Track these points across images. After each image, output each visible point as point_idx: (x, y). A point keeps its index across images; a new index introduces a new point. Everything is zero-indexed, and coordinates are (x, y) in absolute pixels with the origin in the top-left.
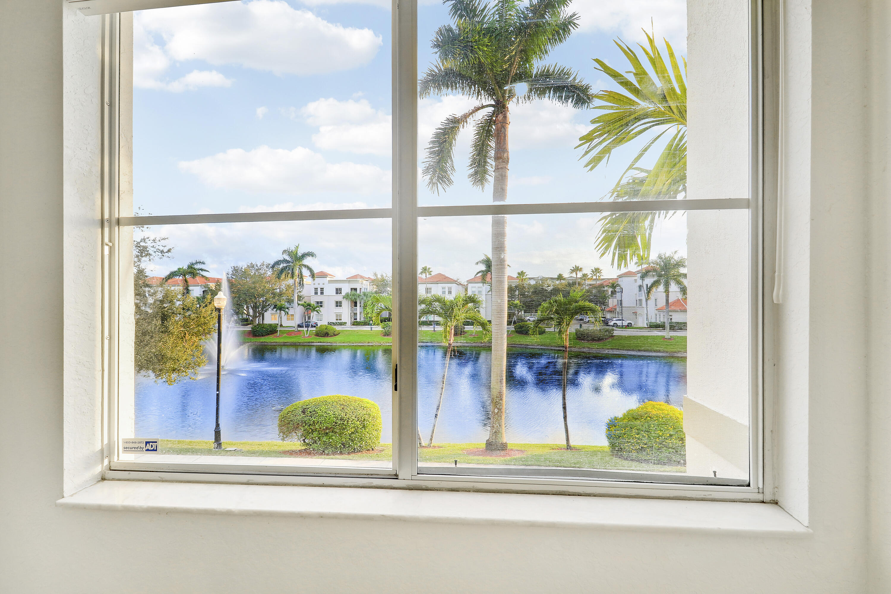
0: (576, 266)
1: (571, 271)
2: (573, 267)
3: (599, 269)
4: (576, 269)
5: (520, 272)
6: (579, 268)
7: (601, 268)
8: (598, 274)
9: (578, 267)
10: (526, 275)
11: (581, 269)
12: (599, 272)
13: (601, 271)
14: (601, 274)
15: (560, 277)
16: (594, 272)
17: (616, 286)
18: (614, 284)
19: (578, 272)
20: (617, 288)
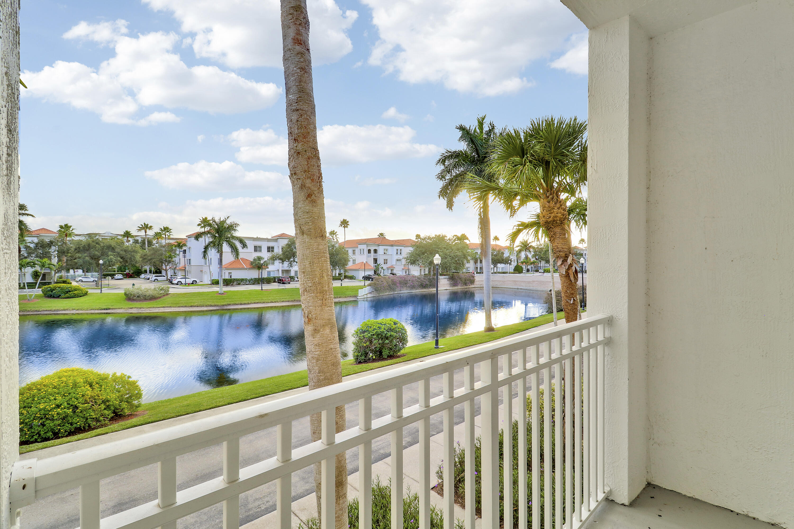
0: (144, 224)
1: (139, 228)
2: (141, 225)
3: (168, 228)
4: (146, 227)
5: (63, 225)
6: (149, 226)
7: (170, 228)
8: (167, 233)
9: (147, 225)
10: (73, 229)
11: (151, 227)
12: (168, 232)
13: (171, 231)
14: (170, 233)
15: (127, 234)
16: (163, 231)
17: (182, 246)
18: (180, 244)
19: (148, 230)
20: (184, 248)
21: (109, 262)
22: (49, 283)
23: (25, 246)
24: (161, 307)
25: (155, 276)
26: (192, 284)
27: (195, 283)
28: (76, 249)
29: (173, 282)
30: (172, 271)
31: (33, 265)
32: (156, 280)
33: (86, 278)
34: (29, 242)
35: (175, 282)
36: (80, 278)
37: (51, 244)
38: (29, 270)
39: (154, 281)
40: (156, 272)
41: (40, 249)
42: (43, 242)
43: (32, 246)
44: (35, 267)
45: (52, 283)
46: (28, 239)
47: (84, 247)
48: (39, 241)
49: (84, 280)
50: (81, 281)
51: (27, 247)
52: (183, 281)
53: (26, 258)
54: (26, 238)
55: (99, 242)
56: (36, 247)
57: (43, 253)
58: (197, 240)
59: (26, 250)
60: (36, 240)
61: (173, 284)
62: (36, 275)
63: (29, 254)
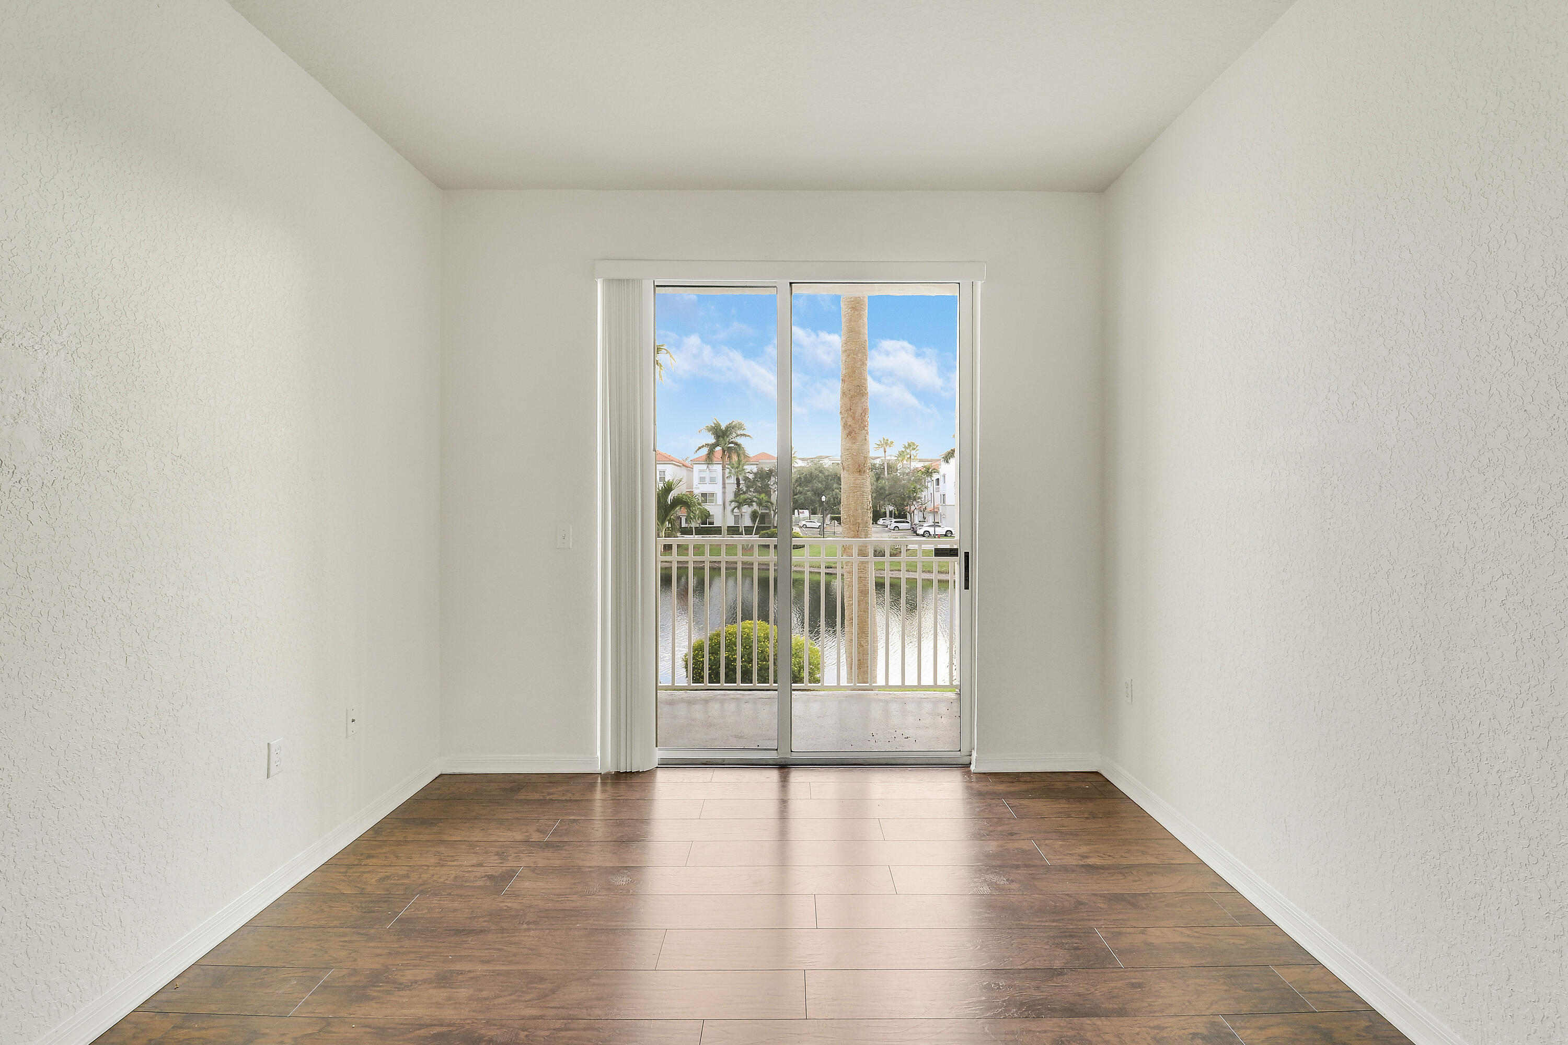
3: (913, 443)
7: (916, 442)
8: (913, 452)
12: (913, 449)
13: (917, 448)
14: (916, 452)
16: (907, 448)
17: (931, 473)
18: (928, 469)
19: (887, 449)
20: (935, 476)
21: (834, 499)
22: (769, 528)
23: (744, 477)
24: (896, 570)
25: (895, 522)
26: (946, 535)
27: (949, 535)
28: (797, 481)
29: (918, 532)
30: (921, 514)
31: (749, 502)
32: (897, 529)
33: (811, 522)
34: (748, 472)
35: (920, 532)
36: (804, 523)
37: (769, 474)
38: (747, 510)
39: (894, 530)
40: (900, 516)
41: (759, 481)
42: (762, 471)
43: (751, 476)
44: (752, 505)
45: (772, 527)
46: (748, 468)
47: (805, 477)
48: (758, 470)
49: (809, 525)
50: (805, 526)
51: (746, 479)
52: (931, 530)
53: (744, 493)
54: (745, 467)
55: (823, 469)
56: (755, 478)
57: (761, 486)
58: (947, 462)
59: (745, 482)
60: (755, 469)
61: (918, 535)
62: (754, 515)
63: (748, 487)
